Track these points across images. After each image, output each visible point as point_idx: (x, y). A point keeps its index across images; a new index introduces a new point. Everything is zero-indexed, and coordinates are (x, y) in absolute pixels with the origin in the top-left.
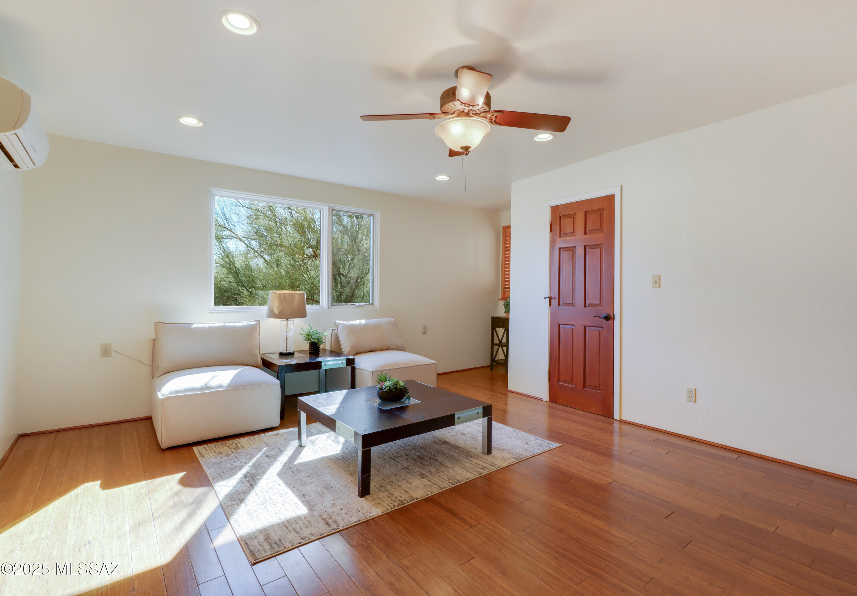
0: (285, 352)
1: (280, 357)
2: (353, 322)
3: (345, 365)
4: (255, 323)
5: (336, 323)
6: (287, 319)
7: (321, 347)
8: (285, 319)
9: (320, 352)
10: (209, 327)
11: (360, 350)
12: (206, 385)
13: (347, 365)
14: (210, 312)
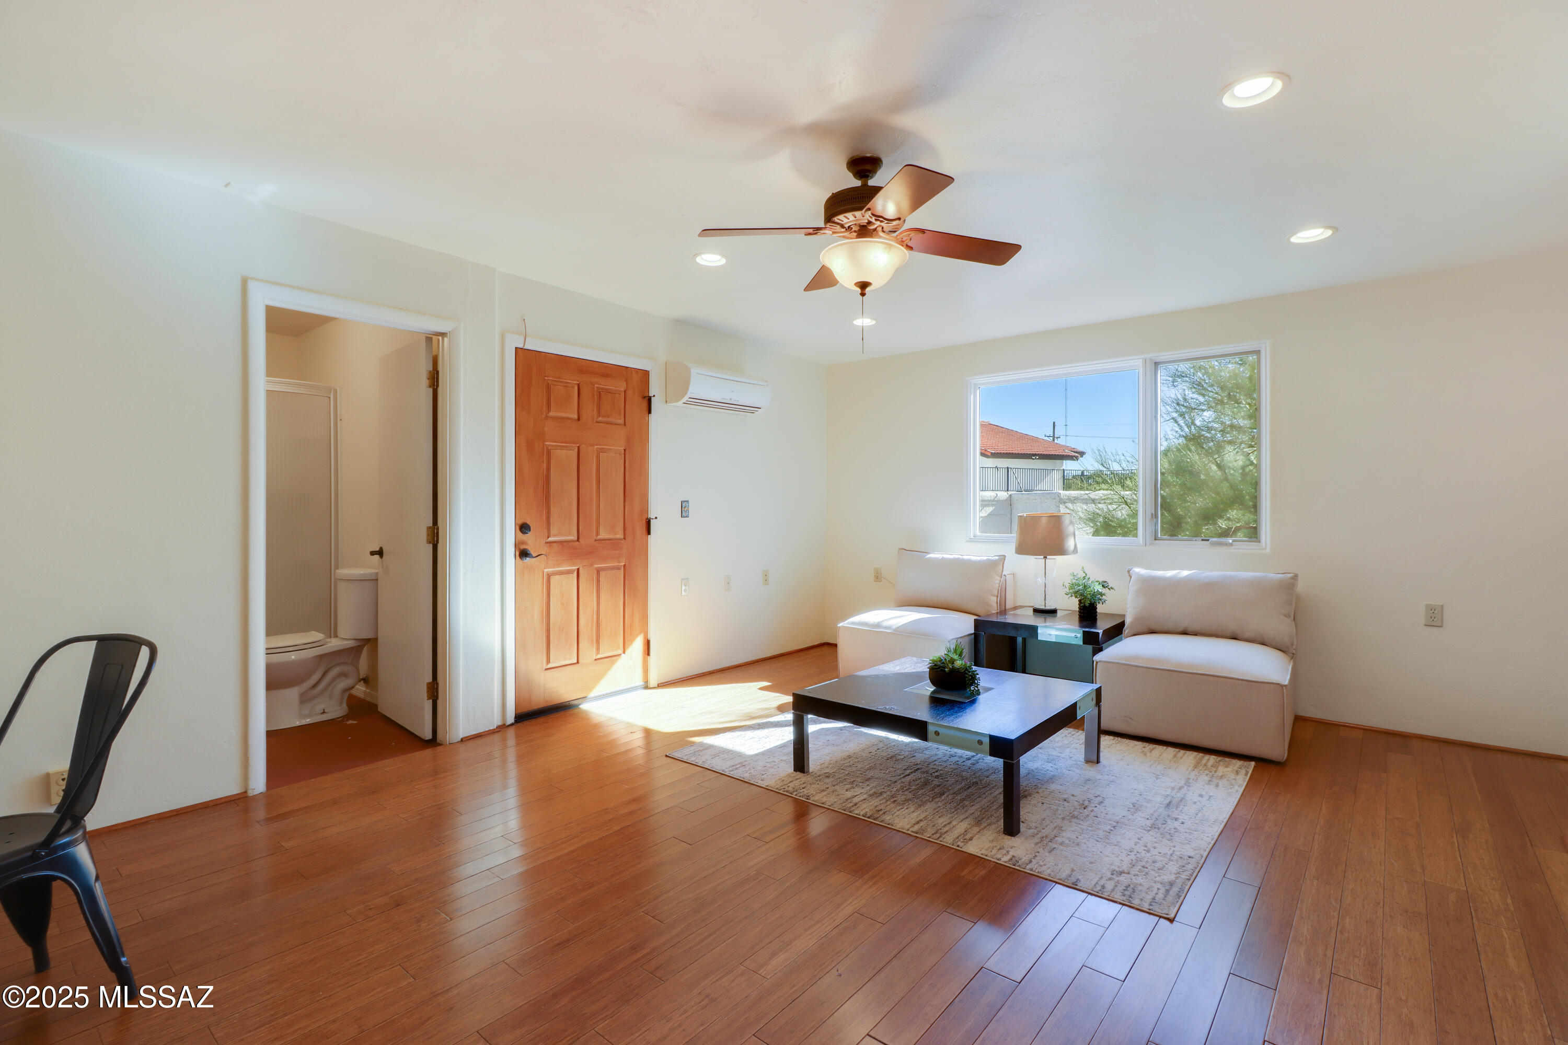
0: (1043, 607)
1: (1034, 614)
2: (1160, 573)
3: (1080, 642)
4: (997, 558)
5: (1131, 572)
6: (1045, 557)
7: (1100, 608)
8: (1042, 557)
9: (1097, 617)
10: (943, 558)
11: (1155, 627)
12: (878, 623)
13: (1085, 642)
14: (967, 541)
